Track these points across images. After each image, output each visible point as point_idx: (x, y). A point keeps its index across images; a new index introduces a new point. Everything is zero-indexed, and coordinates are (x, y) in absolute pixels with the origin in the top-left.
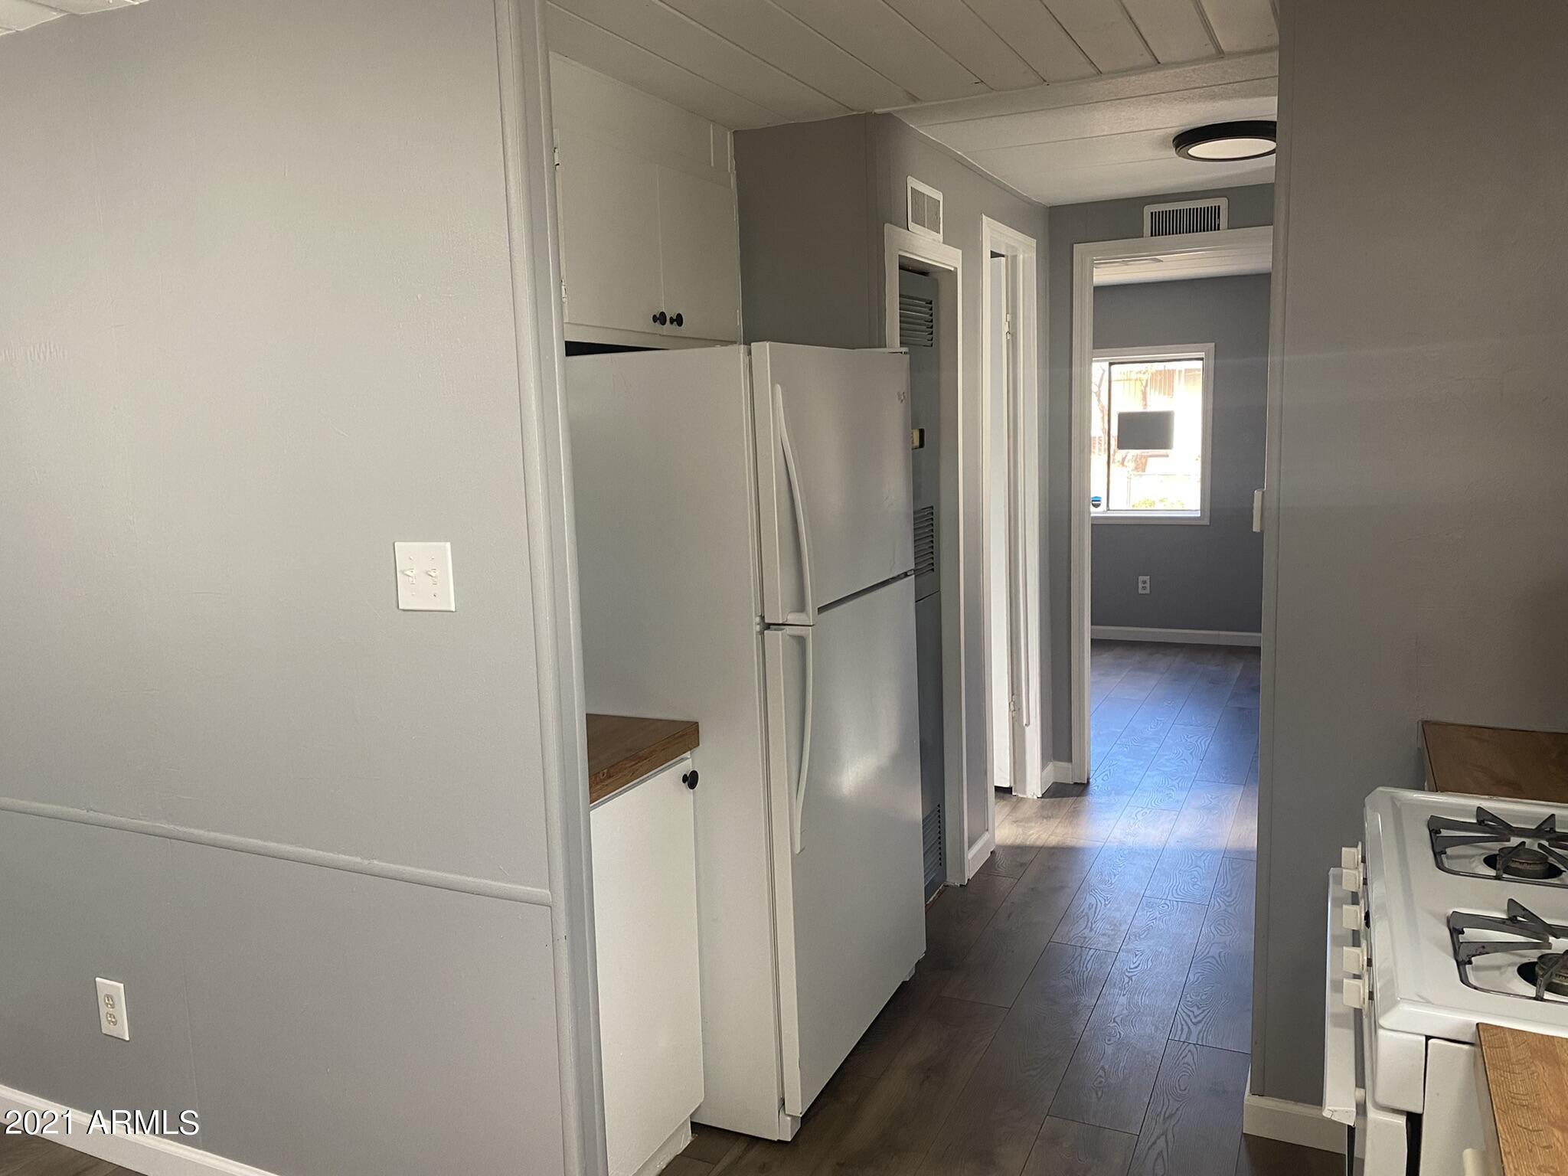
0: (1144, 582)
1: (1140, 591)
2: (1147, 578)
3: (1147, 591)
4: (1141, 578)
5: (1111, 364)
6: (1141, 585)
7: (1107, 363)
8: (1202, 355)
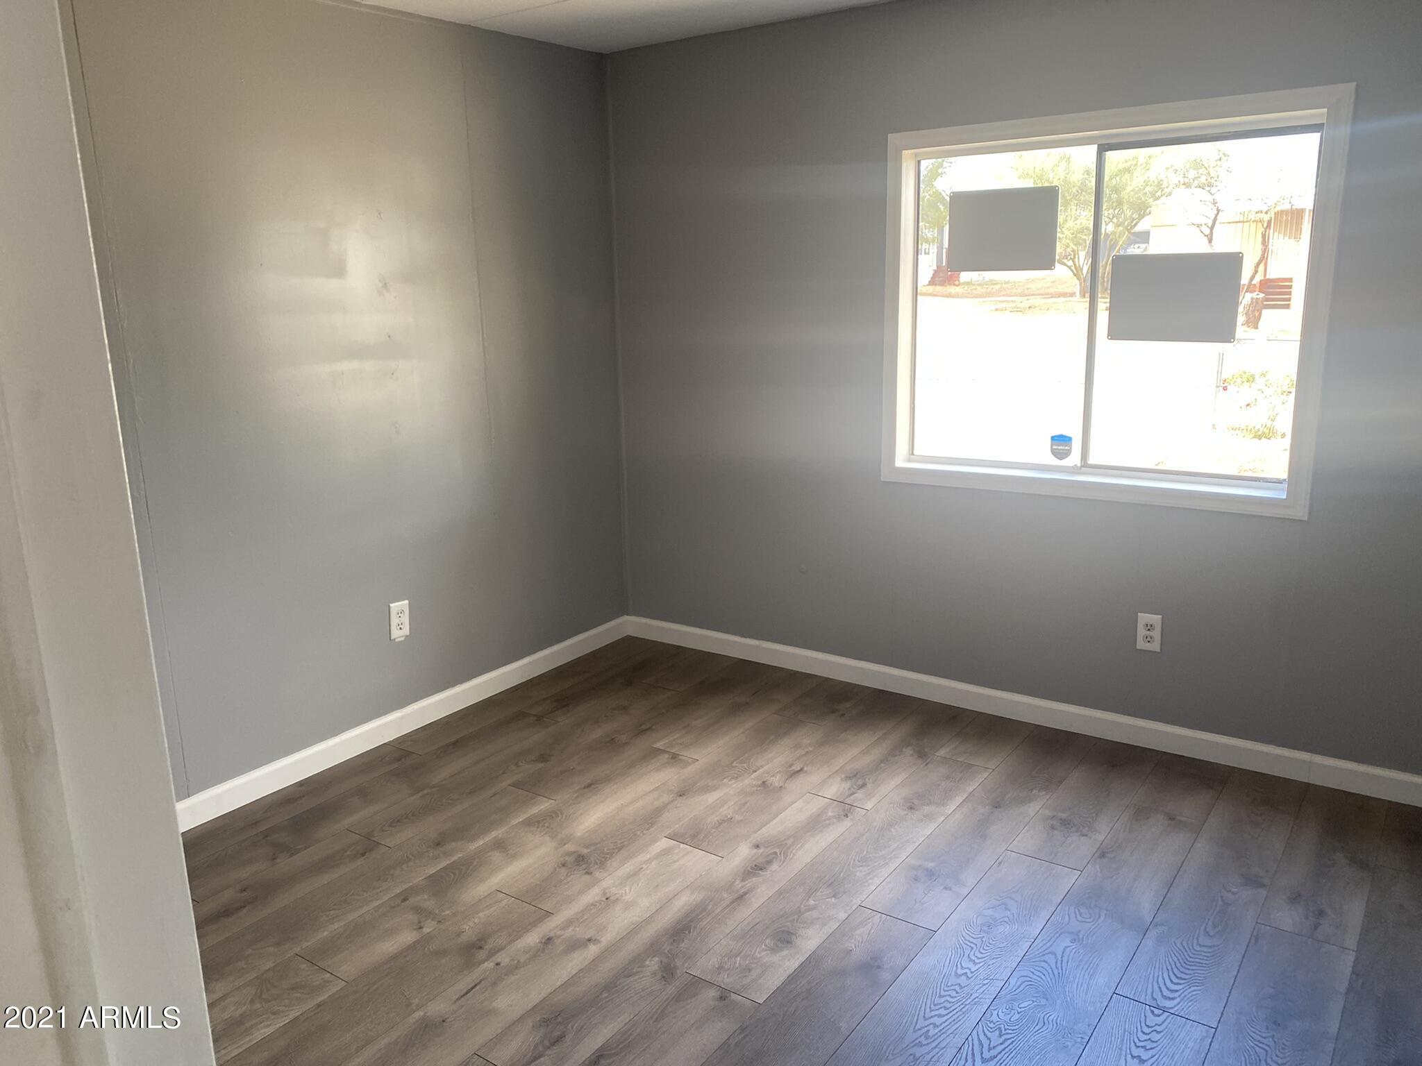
0: (1150, 627)
1: (1141, 644)
2: (1156, 619)
3: (1155, 646)
4: (1144, 618)
5: (1103, 149)
6: (1141, 632)
7: (1094, 148)
8: (1319, 114)
